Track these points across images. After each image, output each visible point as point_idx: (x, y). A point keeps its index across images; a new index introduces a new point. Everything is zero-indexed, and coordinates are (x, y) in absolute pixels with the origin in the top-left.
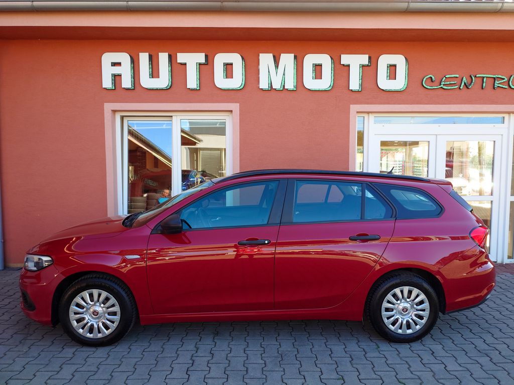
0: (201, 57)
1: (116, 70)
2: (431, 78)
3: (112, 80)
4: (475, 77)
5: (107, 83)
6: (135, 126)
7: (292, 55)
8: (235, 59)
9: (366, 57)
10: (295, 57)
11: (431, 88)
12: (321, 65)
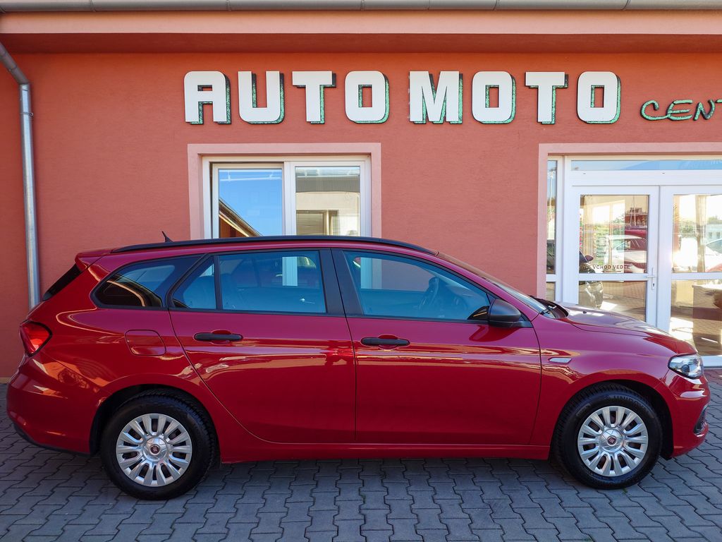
0: (326, 77)
1: (206, 96)
2: (653, 104)
3: (199, 110)
4: (716, 102)
5: (192, 115)
6: (229, 177)
7: (457, 73)
8: (375, 79)
9: (562, 75)
10: (461, 76)
11: (654, 119)
12: (497, 88)
